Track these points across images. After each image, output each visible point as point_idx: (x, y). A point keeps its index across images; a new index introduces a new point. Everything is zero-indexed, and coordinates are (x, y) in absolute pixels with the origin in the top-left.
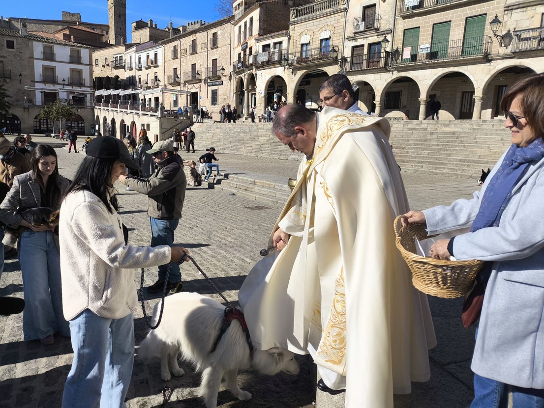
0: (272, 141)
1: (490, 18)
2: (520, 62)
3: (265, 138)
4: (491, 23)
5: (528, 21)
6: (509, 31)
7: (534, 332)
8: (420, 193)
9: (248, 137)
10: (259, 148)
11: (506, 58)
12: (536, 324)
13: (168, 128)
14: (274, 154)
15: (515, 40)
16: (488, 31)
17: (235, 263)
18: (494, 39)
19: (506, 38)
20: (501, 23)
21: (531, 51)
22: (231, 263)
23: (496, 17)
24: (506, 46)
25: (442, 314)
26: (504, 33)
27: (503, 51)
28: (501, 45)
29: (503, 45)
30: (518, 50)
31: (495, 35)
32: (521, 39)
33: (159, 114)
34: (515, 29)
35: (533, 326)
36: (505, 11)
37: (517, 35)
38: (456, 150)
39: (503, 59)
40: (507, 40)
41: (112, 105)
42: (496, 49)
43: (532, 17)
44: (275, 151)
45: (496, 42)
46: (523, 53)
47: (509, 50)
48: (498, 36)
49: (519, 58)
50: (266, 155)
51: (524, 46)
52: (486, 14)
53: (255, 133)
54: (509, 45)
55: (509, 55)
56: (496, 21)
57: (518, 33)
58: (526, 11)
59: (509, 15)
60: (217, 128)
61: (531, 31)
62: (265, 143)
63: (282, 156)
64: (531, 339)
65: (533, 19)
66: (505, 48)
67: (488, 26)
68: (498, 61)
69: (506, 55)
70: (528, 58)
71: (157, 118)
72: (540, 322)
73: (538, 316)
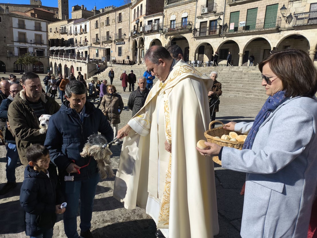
1: (280, 6)
2: (297, 32)
4: (281, 9)
5: (302, 8)
6: (291, 14)
7: (264, 215)
8: (235, 110)
11: (290, 30)
12: (265, 211)
13: (92, 69)
15: (294, 19)
16: (279, 14)
18: (283, 18)
19: (289, 18)
20: (286, 9)
21: (303, 26)
23: (284, 5)
24: (289, 23)
25: (235, 187)
26: (288, 15)
27: (287, 26)
29: (287, 22)
30: (296, 25)
31: (283, 16)
32: (298, 19)
33: (87, 61)
34: (294, 13)
35: (263, 212)
36: (289, 2)
37: (296, 16)
38: (259, 84)
39: (288, 30)
40: (290, 19)
41: (60, 56)
42: (284, 24)
43: (305, 6)
45: (283, 20)
46: (300, 27)
47: (291, 25)
48: (285, 17)
49: (297, 30)
51: (300, 23)
52: (278, 4)
54: (291, 22)
55: (291, 28)
56: (284, 8)
57: (296, 15)
58: (301, 2)
59: (292, 5)
61: (304, 14)
64: (262, 219)
65: (305, 7)
66: (288, 24)
67: (279, 11)
68: (285, 32)
69: (289, 28)
70: (302, 30)
71: (86, 64)
72: (267, 209)
73: (266, 206)
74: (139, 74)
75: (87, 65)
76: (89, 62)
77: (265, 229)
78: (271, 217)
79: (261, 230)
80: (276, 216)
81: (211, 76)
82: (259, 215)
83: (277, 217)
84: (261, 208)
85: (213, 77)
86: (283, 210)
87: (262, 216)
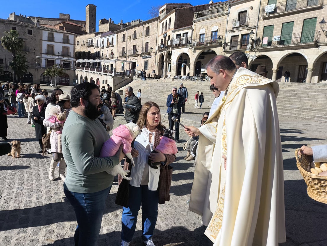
1: (319, 20)
4: (320, 23)
9: (166, 90)
13: (118, 83)
16: (318, 27)
18: (322, 33)
20: (326, 23)
23: (323, 19)
28: (326, 36)
31: (323, 30)
33: (113, 74)
38: (296, 102)
41: (86, 68)
42: (323, 39)
45: (323, 35)
48: (324, 31)
52: (317, 17)
53: (170, 87)
56: (323, 22)
60: (147, 84)
67: (318, 25)
68: (324, 47)
71: (112, 77)
74: (166, 88)
75: (113, 78)
76: (115, 76)
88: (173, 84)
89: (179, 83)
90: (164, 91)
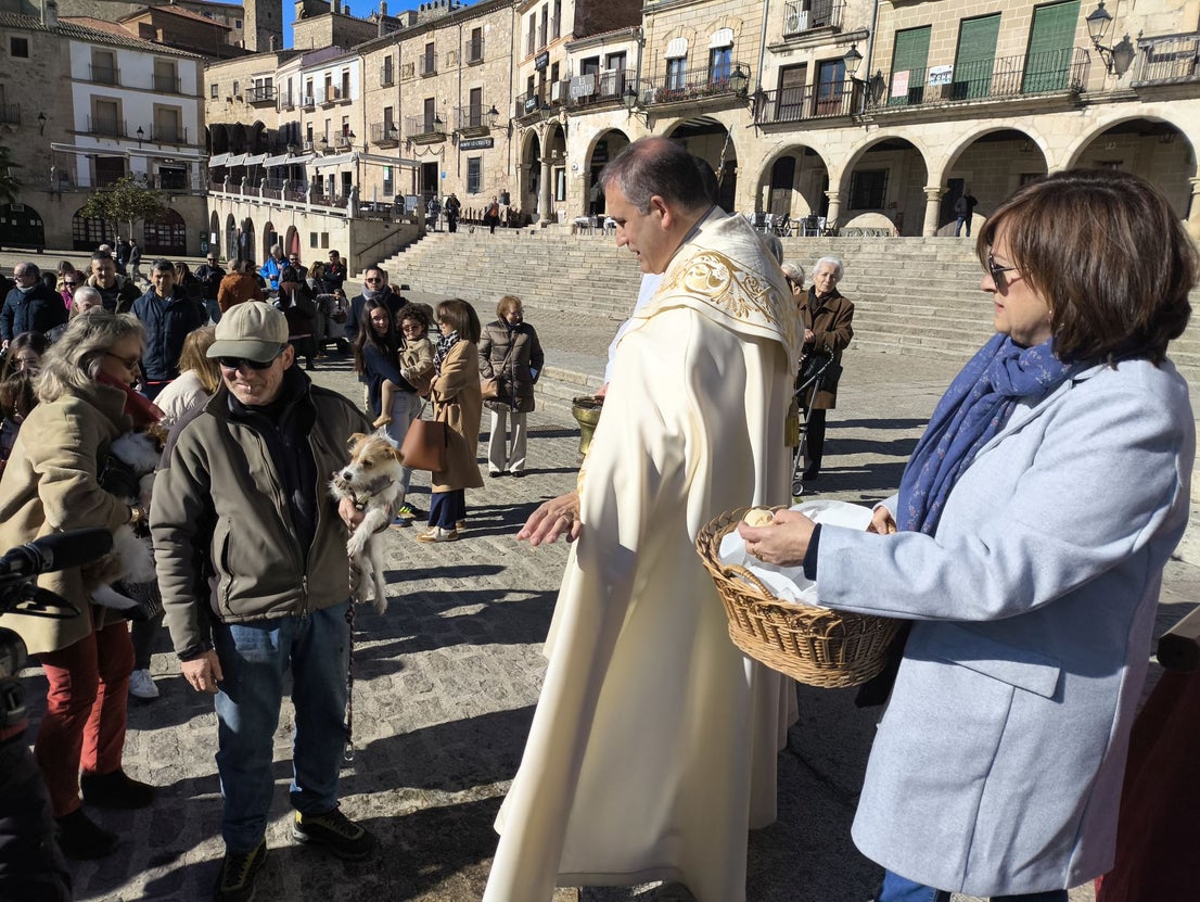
0: (596, 277)
1: (1087, 9)
2: (1151, 110)
3: (582, 271)
4: (1088, 19)
5: (1171, 15)
6: (1126, 38)
7: (981, 777)
8: (901, 403)
9: (545, 268)
10: (569, 292)
11: (1120, 100)
12: (986, 761)
13: (370, 242)
14: (601, 307)
15: (1139, 57)
16: (1082, 37)
17: (471, 555)
18: (1095, 55)
19: (1121, 54)
20: (1110, 19)
21: (1173, 84)
22: (462, 554)
23: (1101, 5)
24: (1120, 73)
26: (1116, 42)
27: (1112, 84)
28: (1110, 69)
29: (1113, 71)
30: (1146, 83)
31: (1097, 46)
32: (1153, 58)
33: (349, 211)
34: (1141, 34)
35: (979, 765)
37: (1146, 49)
39: (1113, 101)
40: (1122, 59)
41: (248, 188)
42: (1099, 78)
43: (1180, 9)
44: (602, 300)
45: (1098, 64)
46: (1158, 90)
47: (1126, 81)
48: (1103, 48)
49: (1149, 101)
50: (582, 310)
51: (1160, 73)
53: (560, 259)
54: (1126, 70)
55: (1126, 92)
56: (1100, 15)
57: (1148, 43)
59: (1130, 2)
60: (477, 245)
61: (1176, 40)
62: (581, 282)
63: (617, 312)
64: (973, 792)
65: (1181, 13)
66: (1117, 76)
67: (1082, 27)
68: (1102, 107)
69: (1118, 92)
70: (1167, 100)
71: (345, 220)
72: (995, 755)
73: (991, 744)
74: (546, 262)
75: (348, 226)
76: (358, 216)
77: (979, 827)
78: (1004, 782)
79: (964, 830)
80: (1022, 782)
81: (819, 272)
82: (963, 777)
83: (1026, 786)
84: (971, 755)
85: (826, 275)
86: (1049, 758)
87: (975, 779)
88: (573, 249)
89: (592, 243)
90: (538, 273)
